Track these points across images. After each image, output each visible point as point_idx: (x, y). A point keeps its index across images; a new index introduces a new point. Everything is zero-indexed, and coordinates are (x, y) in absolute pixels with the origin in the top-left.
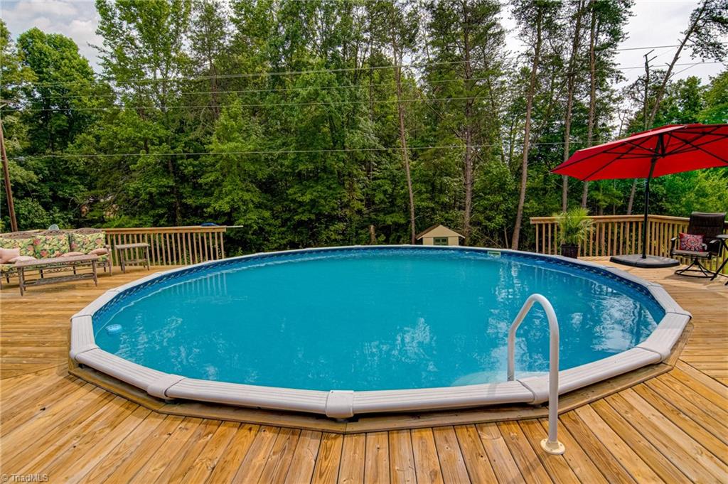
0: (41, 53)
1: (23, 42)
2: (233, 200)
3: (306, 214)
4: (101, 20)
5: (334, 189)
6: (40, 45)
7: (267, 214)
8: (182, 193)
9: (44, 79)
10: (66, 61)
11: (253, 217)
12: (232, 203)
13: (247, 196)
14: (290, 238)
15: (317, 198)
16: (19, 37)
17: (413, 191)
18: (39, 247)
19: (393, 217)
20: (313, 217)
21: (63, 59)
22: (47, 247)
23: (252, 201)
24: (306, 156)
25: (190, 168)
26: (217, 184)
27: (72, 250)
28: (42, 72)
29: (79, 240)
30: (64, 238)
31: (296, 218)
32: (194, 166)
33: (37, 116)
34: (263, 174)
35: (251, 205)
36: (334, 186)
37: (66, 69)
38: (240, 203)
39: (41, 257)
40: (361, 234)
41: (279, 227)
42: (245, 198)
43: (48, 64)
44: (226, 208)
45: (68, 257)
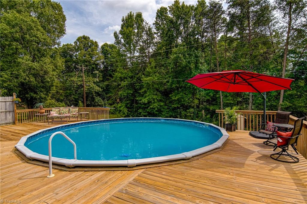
0: (106, 50)
1: (103, 47)
2: (149, 98)
3: (177, 104)
4: (115, 39)
5: (187, 95)
6: (106, 48)
7: (162, 104)
8: (136, 96)
9: (106, 58)
10: (113, 52)
11: (156, 105)
12: (149, 99)
13: (155, 97)
14: (171, 113)
15: (180, 98)
16: (101, 46)
17: (222, 96)
18: (61, 112)
19: (214, 107)
20: (179, 106)
21: (112, 51)
22: (62, 112)
23: (157, 99)
24: (176, 81)
25: (138, 87)
26: (145, 92)
27: (69, 113)
28: (106, 57)
29: (71, 110)
30: (67, 109)
31: (173, 106)
32: (139, 86)
33: (104, 71)
34: (162, 89)
35: (156, 101)
36: (187, 93)
37: (112, 55)
38: (152, 100)
39: (61, 114)
40: (199, 114)
41: (167, 109)
42: (154, 98)
43: (108, 54)
44: (146, 102)
45: (68, 115)
